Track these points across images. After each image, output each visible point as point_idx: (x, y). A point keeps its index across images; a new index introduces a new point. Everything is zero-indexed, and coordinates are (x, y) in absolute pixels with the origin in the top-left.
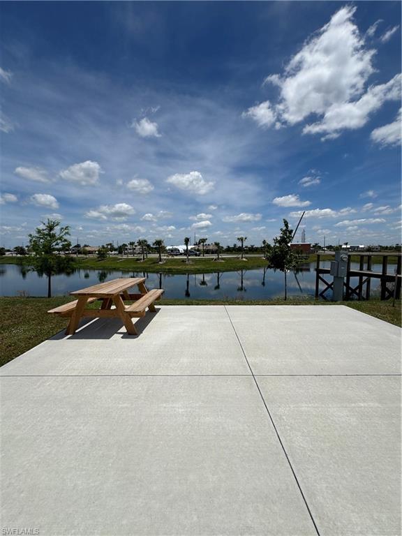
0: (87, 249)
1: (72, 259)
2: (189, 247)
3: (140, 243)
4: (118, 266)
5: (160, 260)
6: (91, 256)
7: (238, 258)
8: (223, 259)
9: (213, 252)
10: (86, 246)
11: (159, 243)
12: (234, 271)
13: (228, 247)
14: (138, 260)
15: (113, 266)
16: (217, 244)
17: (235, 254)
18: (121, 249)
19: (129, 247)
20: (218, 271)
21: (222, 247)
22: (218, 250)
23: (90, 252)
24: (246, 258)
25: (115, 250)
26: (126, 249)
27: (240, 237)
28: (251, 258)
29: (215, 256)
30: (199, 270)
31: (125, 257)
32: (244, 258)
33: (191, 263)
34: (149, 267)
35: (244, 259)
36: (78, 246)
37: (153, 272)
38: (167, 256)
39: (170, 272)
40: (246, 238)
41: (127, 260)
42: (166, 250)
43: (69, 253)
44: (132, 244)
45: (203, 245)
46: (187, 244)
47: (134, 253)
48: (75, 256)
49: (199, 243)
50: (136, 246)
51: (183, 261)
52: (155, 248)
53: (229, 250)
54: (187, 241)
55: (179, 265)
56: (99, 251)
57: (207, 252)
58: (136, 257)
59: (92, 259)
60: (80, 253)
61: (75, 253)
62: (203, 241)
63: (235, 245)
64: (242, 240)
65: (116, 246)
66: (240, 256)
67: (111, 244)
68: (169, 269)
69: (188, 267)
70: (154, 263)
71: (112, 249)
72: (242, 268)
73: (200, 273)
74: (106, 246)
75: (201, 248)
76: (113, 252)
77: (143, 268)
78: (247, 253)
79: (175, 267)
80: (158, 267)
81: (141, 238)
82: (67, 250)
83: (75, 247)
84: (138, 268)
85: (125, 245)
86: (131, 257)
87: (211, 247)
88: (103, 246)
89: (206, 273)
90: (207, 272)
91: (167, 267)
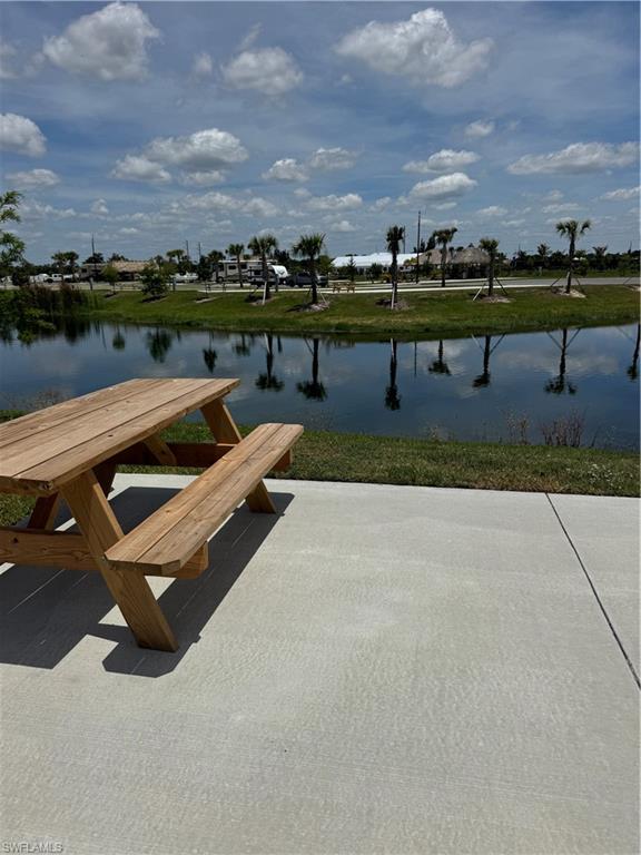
0: (120, 266)
1: (79, 298)
2: (401, 259)
3: (260, 247)
4: (197, 315)
5: (315, 299)
6: (127, 287)
7: (556, 290)
8: (505, 293)
9: (473, 272)
10: (116, 258)
11: (310, 246)
12: (539, 329)
13: (522, 254)
14: (252, 298)
15: (186, 316)
16: (489, 246)
17: (545, 276)
18: (207, 267)
19: (228, 260)
20: (486, 332)
21: (502, 257)
22: (491, 263)
23: (126, 276)
24: (581, 289)
25: (193, 269)
26: (222, 267)
27: (566, 220)
28: (598, 290)
29: (479, 285)
30: (427, 330)
31: (217, 289)
32: (574, 288)
33: (406, 308)
34: (282, 321)
35: (576, 294)
36: (96, 259)
37: (295, 334)
38: (336, 287)
39: (343, 335)
40: (586, 226)
41: (224, 299)
42: (332, 269)
43: (74, 280)
44: (236, 250)
45: (443, 252)
46: (394, 250)
47: (242, 279)
48: (84, 286)
49: (431, 245)
50: (247, 257)
51: (383, 301)
52: (303, 263)
53: (524, 265)
54: (395, 239)
55: (370, 314)
56: (147, 272)
57: (455, 272)
58: (248, 289)
59: (129, 296)
60: (99, 277)
61: (87, 279)
62: (445, 236)
63: (543, 249)
64: (570, 229)
65: (195, 259)
66: (563, 282)
67: (179, 253)
68: (339, 327)
69: (396, 321)
70: (297, 308)
71: (184, 267)
72: (564, 323)
73: (430, 339)
74: (167, 259)
75: (436, 259)
76: (187, 276)
77: (266, 323)
78: (583, 274)
79: (357, 321)
80: (309, 320)
81: (262, 234)
82: (69, 270)
83: (89, 261)
84: (251, 322)
85: (216, 255)
86: (233, 288)
87: (467, 258)
88: (159, 258)
89: (447, 338)
90: (455, 334)
91: (335, 321)
